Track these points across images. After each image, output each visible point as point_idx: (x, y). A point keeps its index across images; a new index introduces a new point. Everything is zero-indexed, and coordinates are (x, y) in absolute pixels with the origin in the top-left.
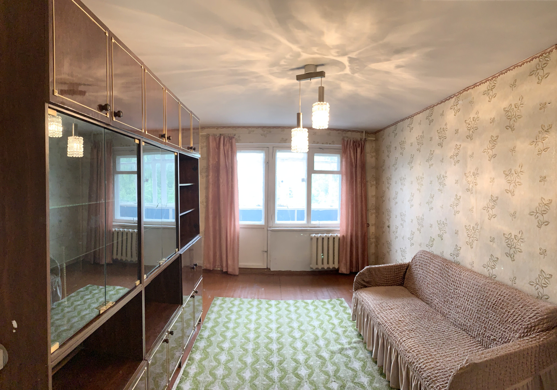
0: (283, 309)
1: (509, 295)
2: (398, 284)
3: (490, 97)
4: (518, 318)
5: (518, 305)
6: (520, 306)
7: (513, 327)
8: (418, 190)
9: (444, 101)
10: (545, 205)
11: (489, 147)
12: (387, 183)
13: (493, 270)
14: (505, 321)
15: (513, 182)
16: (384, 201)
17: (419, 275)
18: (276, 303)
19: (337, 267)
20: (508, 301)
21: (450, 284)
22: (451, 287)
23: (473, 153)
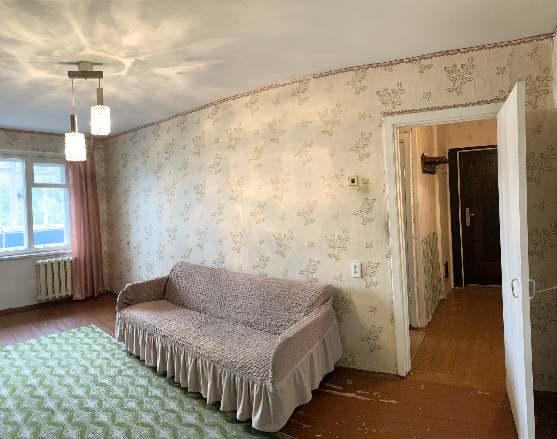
0: (27, 351)
1: (289, 285)
2: (159, 298)
3: (253, 111)
4: (300, 301)
5: (298, 290)
6: (301, 291)
7: (297, 309)
8: (168, 200)
9: (199, 108)
10: (311, 206)
11: (254, 157)
12: (123, 196)
13: (264, 268)
14: (289, 307)
15: (280, 188)
16: (119, 216)
17: (183, 286)
18: (13, 347)
19: (70, 294)
20: (288, 290)
21: (225, 289)
22: (226, 291)
23: (237, 163)
